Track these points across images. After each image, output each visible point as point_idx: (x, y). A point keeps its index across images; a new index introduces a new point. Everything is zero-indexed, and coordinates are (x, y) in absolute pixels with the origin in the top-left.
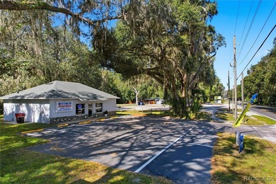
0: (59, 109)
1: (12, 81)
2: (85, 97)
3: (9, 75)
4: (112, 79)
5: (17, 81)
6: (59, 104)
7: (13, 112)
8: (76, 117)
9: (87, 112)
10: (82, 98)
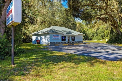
0: (54, 38)
1: (35, 27)
2: (65, 32)
3: (34, 25)
4: (83, 27)
5: (37, 27)
6: (54, 36)
7: (35, 40)
8: (61, 42)
9: (67, 40)
10: (64, 33)
